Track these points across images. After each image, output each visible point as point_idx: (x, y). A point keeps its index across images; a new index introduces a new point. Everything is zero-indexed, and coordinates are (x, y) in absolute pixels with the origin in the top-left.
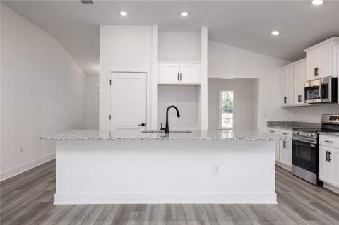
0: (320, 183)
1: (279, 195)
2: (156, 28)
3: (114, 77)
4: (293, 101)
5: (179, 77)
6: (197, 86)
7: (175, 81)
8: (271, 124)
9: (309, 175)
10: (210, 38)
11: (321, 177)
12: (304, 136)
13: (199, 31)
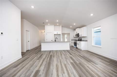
0: (77, 48)
1: (70, 49)
3: (47, 33)
5: (57, 33)
6: (60, 34)
7: (57, 34)
8: (72, 40)
9: (75, 47)
12: (75, 41)
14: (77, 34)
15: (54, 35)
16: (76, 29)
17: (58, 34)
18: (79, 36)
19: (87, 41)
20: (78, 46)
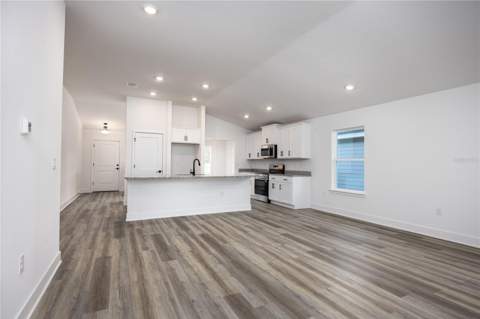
0: (269, 201)
2: (170, 103)
4: (254, 157)
5: (186, 138)
6: (198, 145)
7: (184, 141)
8: (241, 170)
9: (262, 198)
10: (207, 113)
11: (270, 198)
12: (261, 176)
13: (200, 111)
14: (271, 150)
15: (173, 144)
16: (263, 128)
17: (189, 141)
18: (279, 156)
19: (308, 174)
20: (273, 195)
